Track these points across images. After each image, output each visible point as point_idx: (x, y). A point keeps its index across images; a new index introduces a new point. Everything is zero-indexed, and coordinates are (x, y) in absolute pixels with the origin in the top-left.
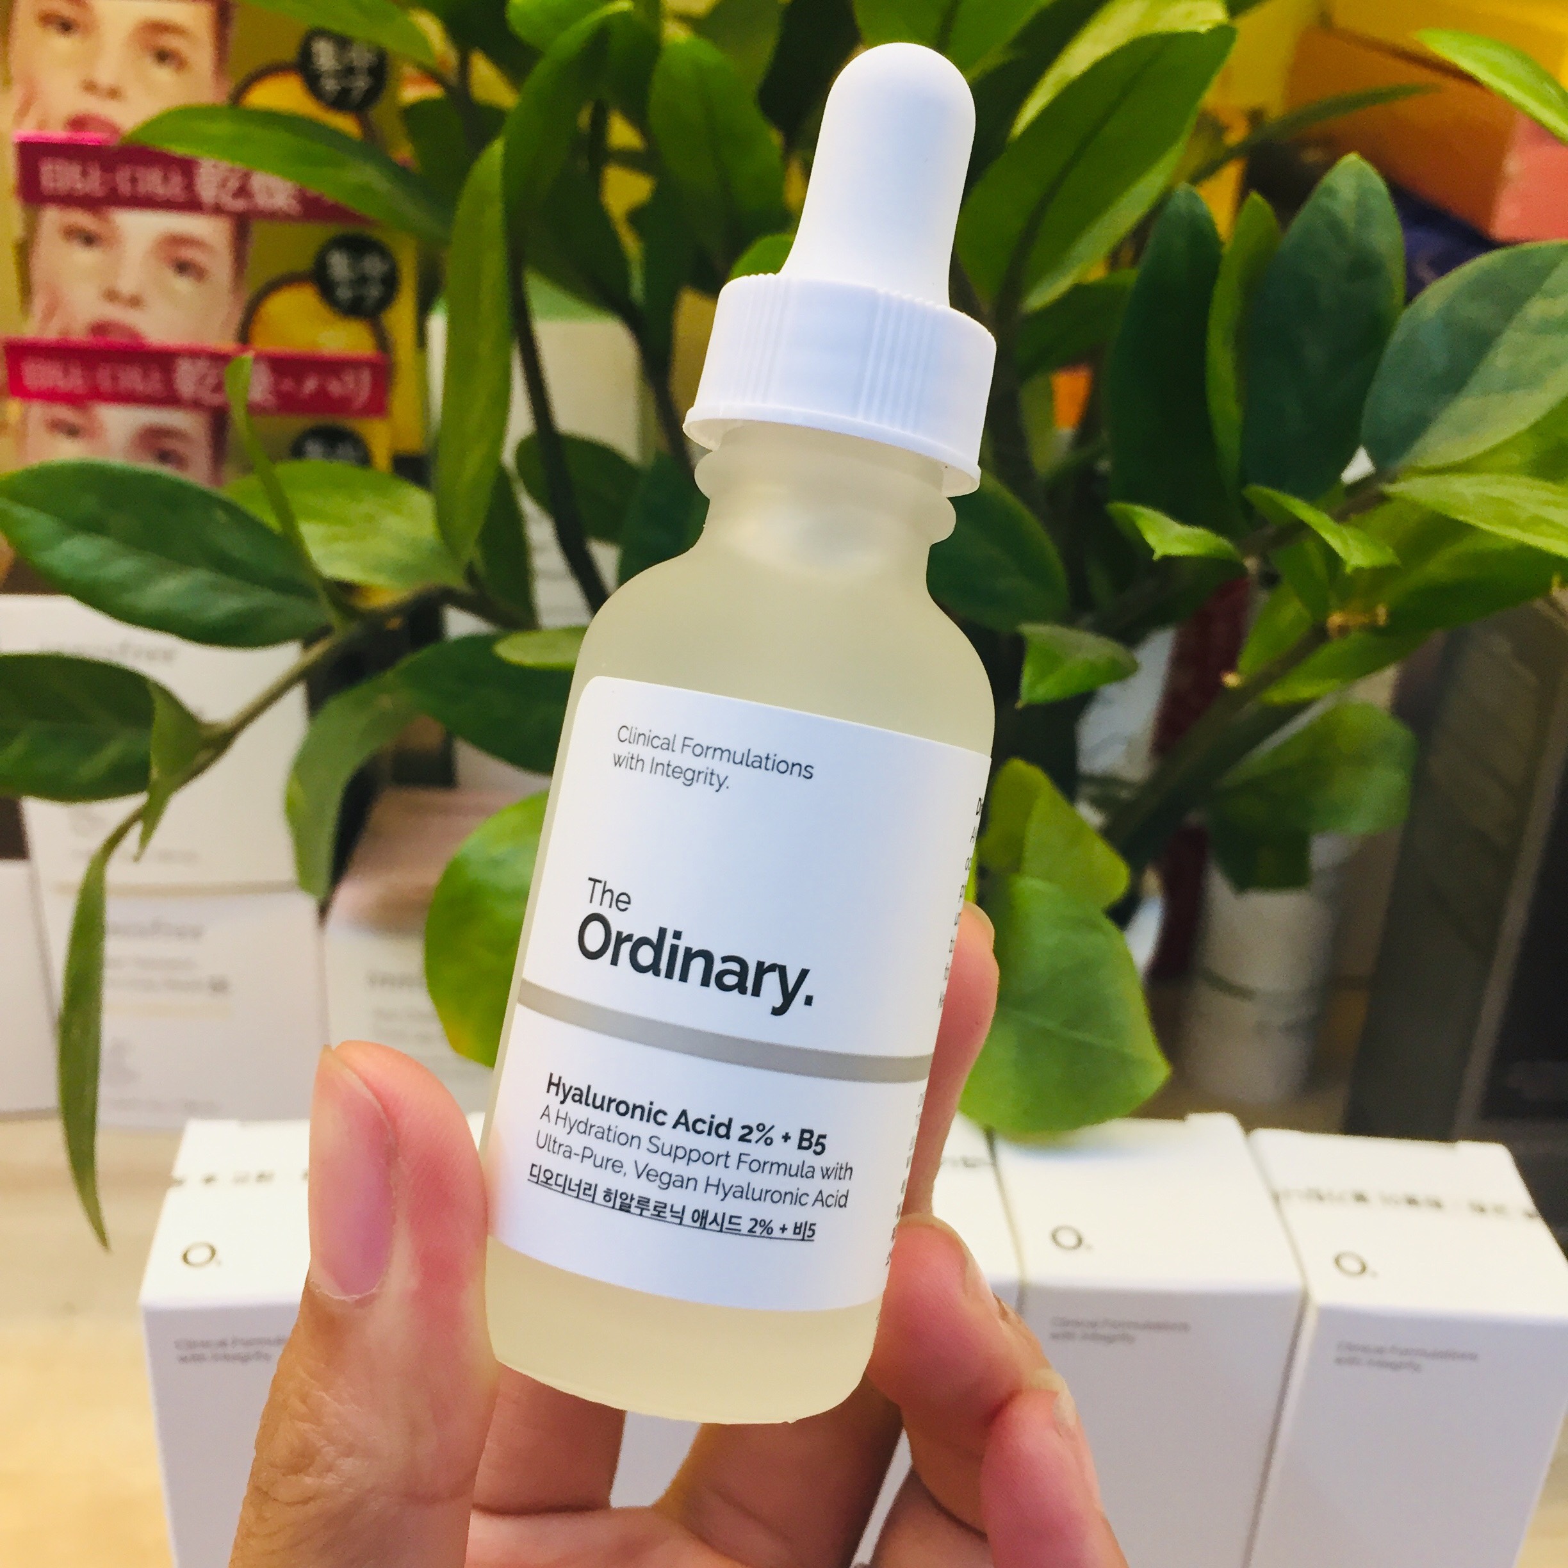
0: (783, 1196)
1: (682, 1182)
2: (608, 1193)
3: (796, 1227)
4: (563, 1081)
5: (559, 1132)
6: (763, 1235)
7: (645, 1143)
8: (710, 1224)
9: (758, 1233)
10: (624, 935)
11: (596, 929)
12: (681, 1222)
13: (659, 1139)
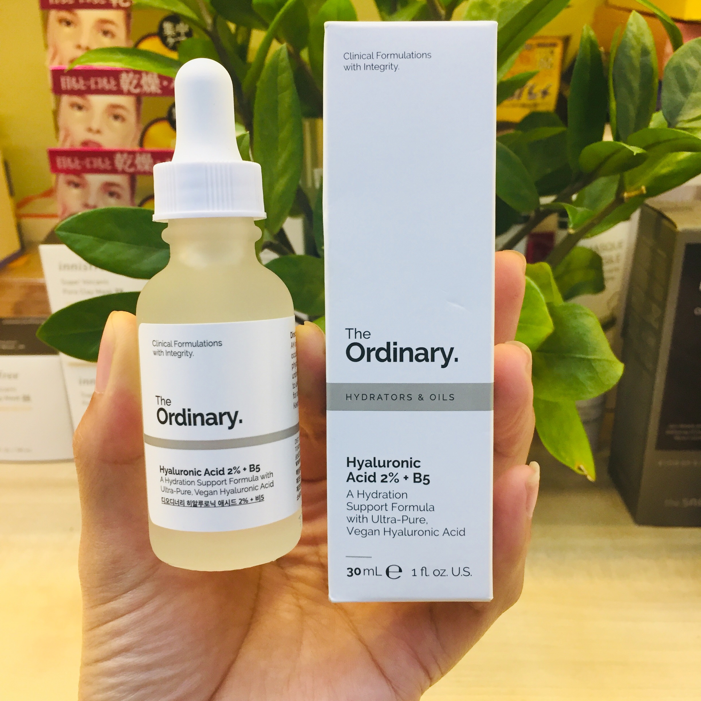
0: (249, 489)
1: (212, 493)
2: (188, 502)
3: (256, 498)
4: (164, 468)
5: (167, 485)
6: (245, 503)
7: (196, 483)
8: (225, 504)
9: (243, 503)
10: (172, 414)
11: (162, 413)
12: (215, 506)
13: (200, 480)
